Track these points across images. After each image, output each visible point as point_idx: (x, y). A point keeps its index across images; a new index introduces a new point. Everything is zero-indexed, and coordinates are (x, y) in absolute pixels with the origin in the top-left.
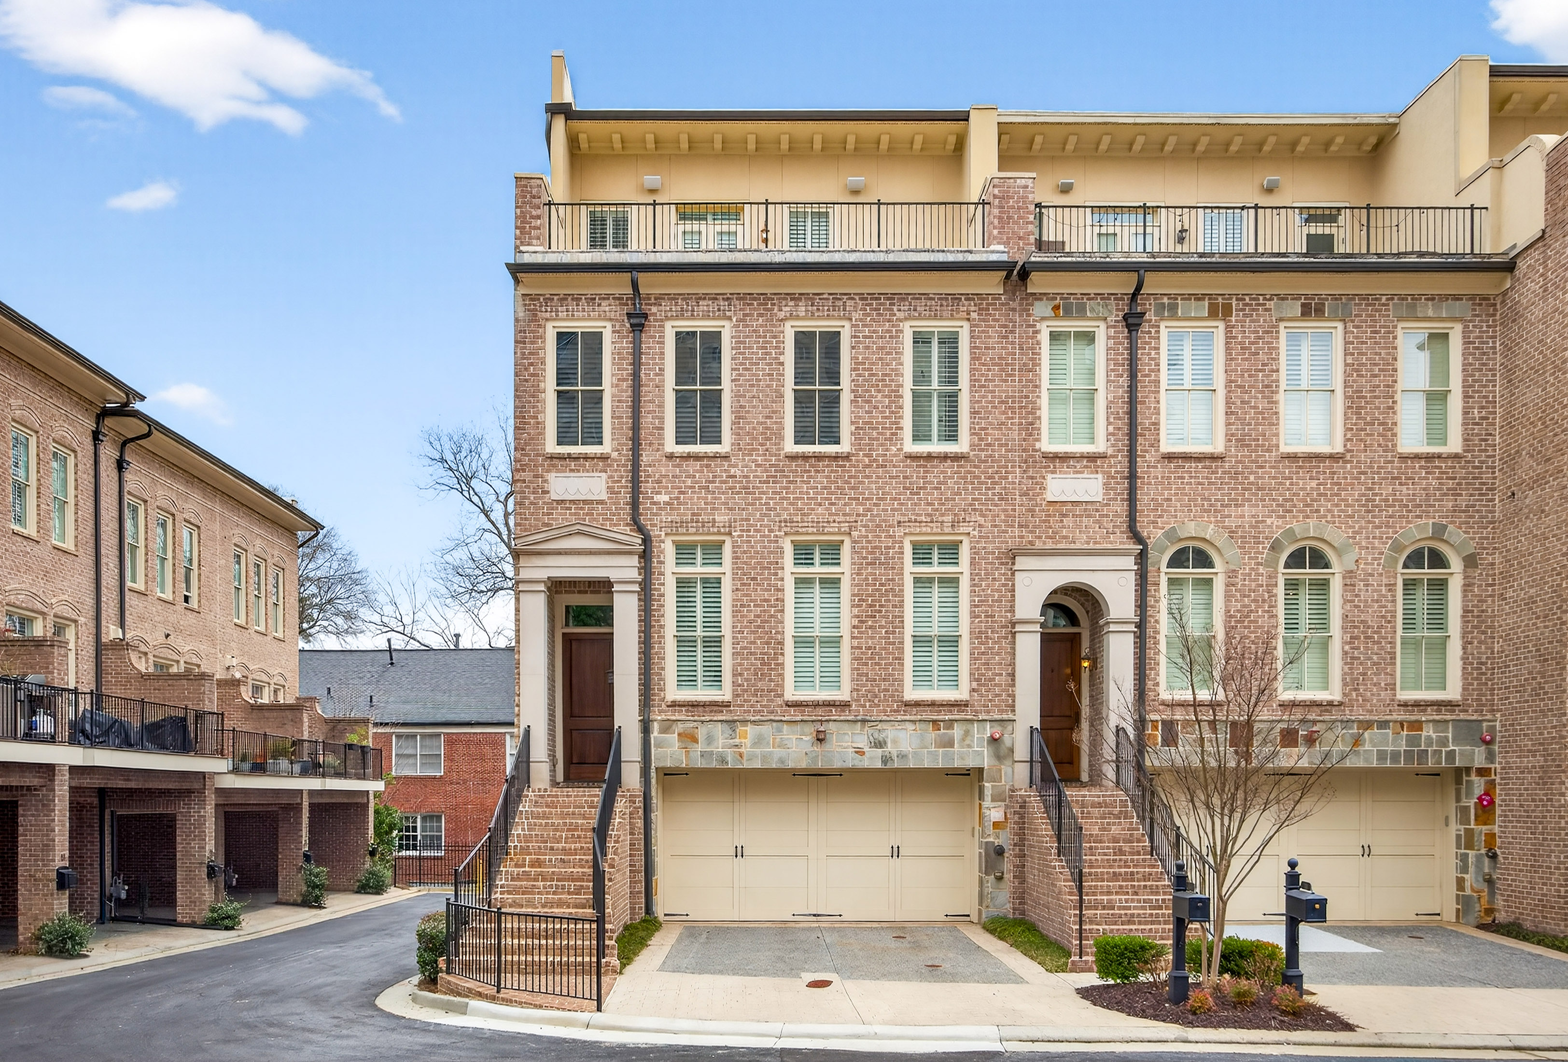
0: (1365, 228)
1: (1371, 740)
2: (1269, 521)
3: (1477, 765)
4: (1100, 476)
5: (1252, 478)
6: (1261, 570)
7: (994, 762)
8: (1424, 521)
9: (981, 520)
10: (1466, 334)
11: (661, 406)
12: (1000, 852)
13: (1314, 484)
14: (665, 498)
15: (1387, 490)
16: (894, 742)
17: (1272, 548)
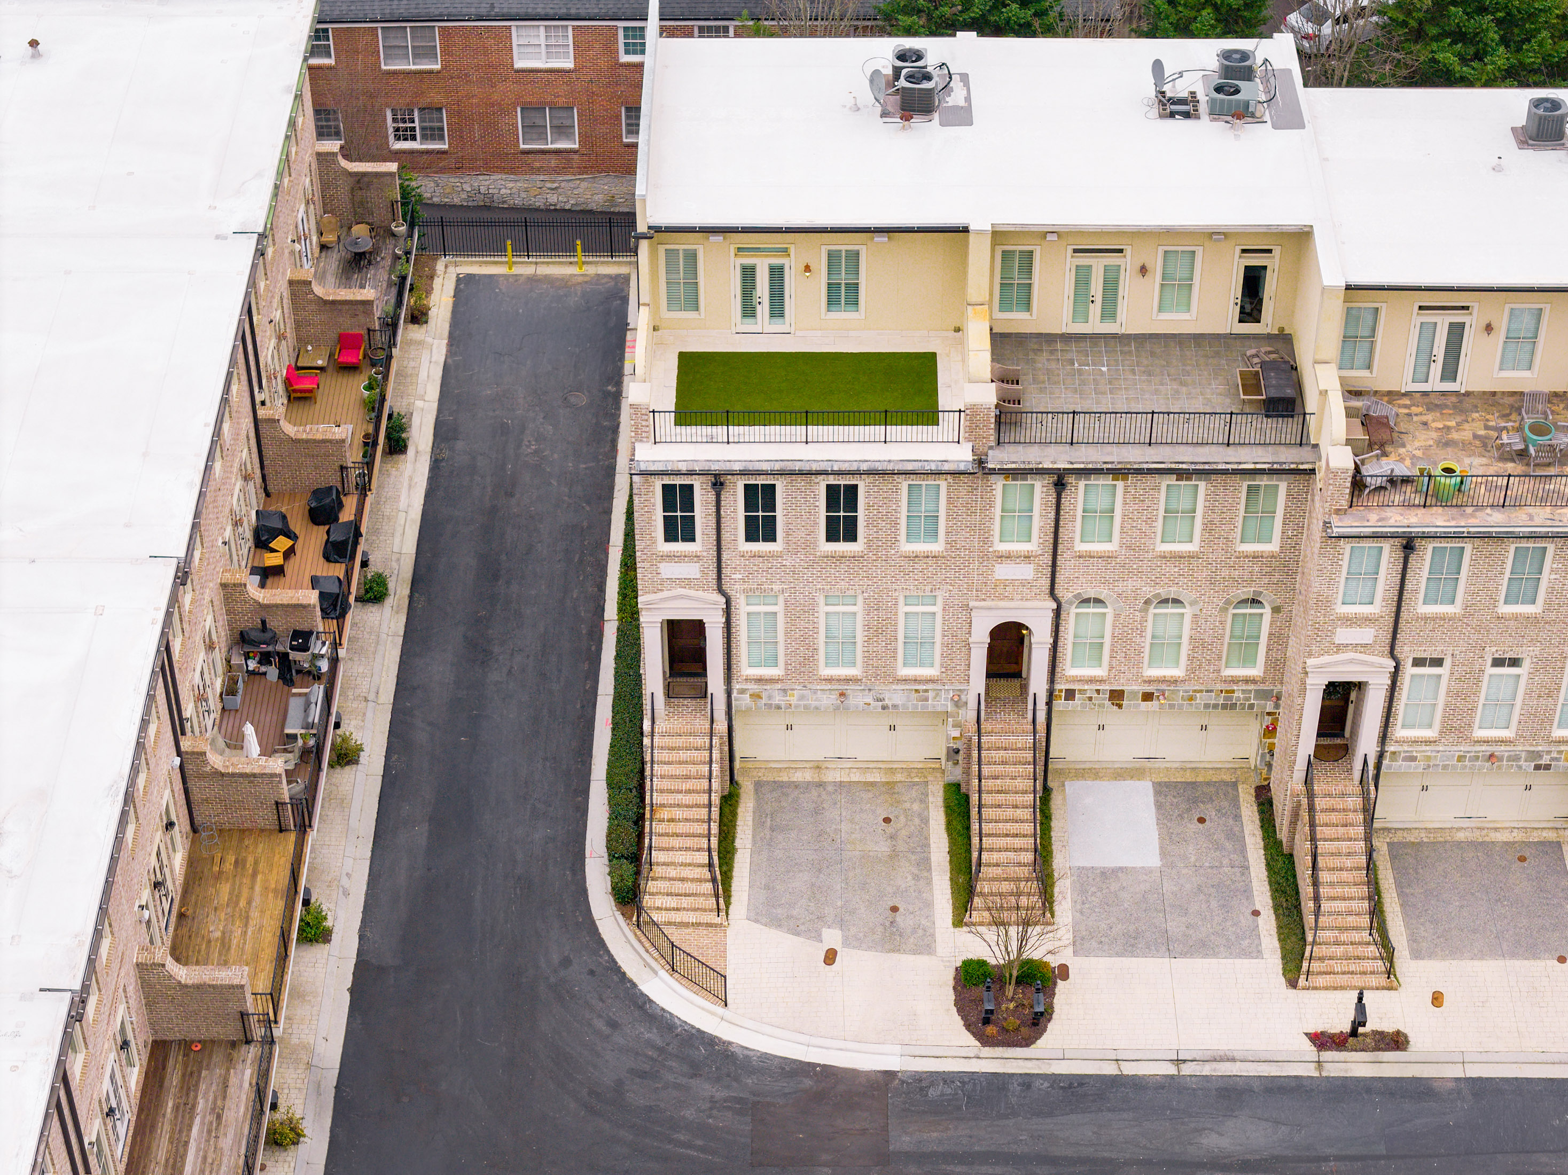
0: (1228, 425)
1: (1201, 698)
2: (1144, 589)
3: (1268, 711)
4: (1032, 566)
5: (1135, 566)
6: (1137, 613)
7: (954, 709)
8: (1248, 589)
9: (951, 588)
10: (1289, 489)
11: (736, 529)
12: (957, 751)
13: (1176, 570)
14: (738, 576)
15: (1225, 573)
16: (890, 699)
17: (1146, 603)
